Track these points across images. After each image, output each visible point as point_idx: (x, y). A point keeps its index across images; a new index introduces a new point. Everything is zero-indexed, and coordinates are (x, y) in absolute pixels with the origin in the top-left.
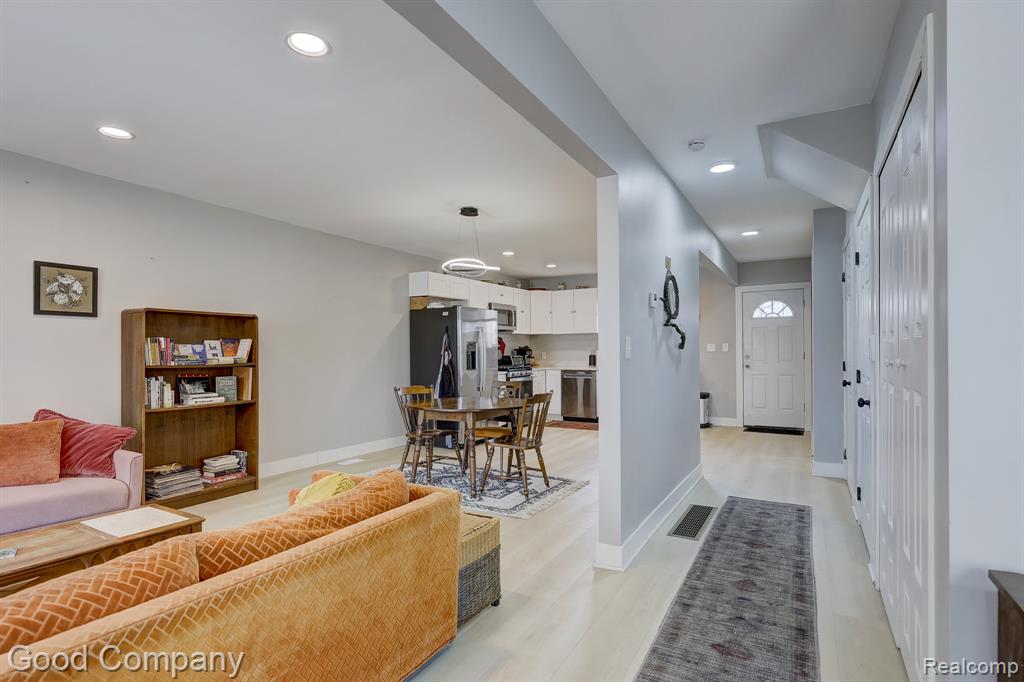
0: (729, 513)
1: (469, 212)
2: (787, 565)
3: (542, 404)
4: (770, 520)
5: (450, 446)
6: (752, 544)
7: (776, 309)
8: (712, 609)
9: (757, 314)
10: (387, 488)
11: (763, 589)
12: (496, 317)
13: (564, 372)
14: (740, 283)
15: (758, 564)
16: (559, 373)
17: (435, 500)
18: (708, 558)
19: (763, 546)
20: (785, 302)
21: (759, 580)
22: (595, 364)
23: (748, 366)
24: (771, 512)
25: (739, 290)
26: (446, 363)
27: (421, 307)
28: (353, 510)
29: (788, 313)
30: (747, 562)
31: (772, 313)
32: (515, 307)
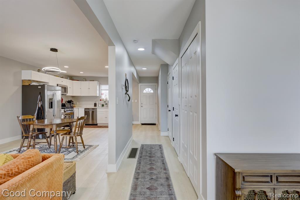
0: (142, 149)
1: (54, 50)
2: (160, 161)
3: (83, 120)
4: (153, 149)
5: (41, 138)
6: (150, 157)
7: (148, 90)
8: (144, 178)
9: (144, 92)
10: (33, 157)
11: (156, 169)
12: (61, 89)
13: (85, 109)
14: (140, 83)
15: (153, 162)
16: (84, 109)
17: (54, 159)
18: (140, 163)
19: (153, 157)
20: (151, 88)
21: (154, 167)
22: (96, 106)
23: (142, 106)
24: (153, 147)
25: (140, 84)
26: (40, 106)
27: (27, 84)
28: (18, 168)
29: (152, 92)
30: (150, 162)
31: (148, 91)
32: (67, 86)
